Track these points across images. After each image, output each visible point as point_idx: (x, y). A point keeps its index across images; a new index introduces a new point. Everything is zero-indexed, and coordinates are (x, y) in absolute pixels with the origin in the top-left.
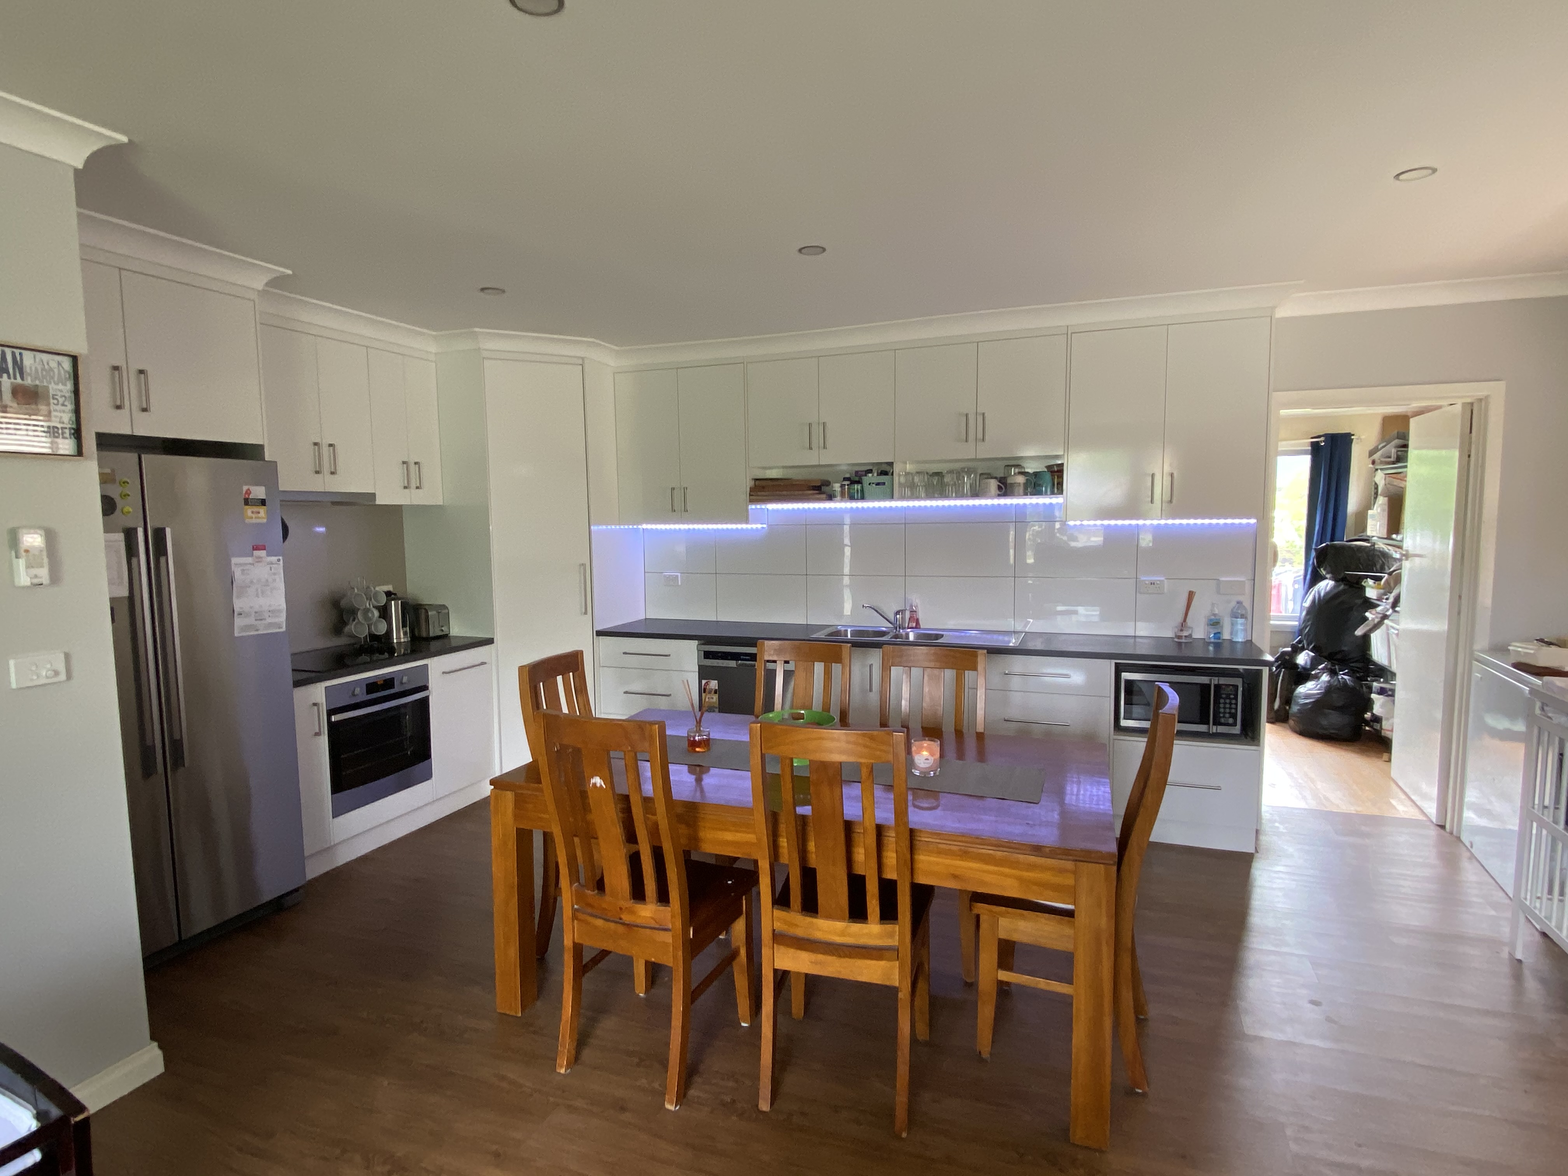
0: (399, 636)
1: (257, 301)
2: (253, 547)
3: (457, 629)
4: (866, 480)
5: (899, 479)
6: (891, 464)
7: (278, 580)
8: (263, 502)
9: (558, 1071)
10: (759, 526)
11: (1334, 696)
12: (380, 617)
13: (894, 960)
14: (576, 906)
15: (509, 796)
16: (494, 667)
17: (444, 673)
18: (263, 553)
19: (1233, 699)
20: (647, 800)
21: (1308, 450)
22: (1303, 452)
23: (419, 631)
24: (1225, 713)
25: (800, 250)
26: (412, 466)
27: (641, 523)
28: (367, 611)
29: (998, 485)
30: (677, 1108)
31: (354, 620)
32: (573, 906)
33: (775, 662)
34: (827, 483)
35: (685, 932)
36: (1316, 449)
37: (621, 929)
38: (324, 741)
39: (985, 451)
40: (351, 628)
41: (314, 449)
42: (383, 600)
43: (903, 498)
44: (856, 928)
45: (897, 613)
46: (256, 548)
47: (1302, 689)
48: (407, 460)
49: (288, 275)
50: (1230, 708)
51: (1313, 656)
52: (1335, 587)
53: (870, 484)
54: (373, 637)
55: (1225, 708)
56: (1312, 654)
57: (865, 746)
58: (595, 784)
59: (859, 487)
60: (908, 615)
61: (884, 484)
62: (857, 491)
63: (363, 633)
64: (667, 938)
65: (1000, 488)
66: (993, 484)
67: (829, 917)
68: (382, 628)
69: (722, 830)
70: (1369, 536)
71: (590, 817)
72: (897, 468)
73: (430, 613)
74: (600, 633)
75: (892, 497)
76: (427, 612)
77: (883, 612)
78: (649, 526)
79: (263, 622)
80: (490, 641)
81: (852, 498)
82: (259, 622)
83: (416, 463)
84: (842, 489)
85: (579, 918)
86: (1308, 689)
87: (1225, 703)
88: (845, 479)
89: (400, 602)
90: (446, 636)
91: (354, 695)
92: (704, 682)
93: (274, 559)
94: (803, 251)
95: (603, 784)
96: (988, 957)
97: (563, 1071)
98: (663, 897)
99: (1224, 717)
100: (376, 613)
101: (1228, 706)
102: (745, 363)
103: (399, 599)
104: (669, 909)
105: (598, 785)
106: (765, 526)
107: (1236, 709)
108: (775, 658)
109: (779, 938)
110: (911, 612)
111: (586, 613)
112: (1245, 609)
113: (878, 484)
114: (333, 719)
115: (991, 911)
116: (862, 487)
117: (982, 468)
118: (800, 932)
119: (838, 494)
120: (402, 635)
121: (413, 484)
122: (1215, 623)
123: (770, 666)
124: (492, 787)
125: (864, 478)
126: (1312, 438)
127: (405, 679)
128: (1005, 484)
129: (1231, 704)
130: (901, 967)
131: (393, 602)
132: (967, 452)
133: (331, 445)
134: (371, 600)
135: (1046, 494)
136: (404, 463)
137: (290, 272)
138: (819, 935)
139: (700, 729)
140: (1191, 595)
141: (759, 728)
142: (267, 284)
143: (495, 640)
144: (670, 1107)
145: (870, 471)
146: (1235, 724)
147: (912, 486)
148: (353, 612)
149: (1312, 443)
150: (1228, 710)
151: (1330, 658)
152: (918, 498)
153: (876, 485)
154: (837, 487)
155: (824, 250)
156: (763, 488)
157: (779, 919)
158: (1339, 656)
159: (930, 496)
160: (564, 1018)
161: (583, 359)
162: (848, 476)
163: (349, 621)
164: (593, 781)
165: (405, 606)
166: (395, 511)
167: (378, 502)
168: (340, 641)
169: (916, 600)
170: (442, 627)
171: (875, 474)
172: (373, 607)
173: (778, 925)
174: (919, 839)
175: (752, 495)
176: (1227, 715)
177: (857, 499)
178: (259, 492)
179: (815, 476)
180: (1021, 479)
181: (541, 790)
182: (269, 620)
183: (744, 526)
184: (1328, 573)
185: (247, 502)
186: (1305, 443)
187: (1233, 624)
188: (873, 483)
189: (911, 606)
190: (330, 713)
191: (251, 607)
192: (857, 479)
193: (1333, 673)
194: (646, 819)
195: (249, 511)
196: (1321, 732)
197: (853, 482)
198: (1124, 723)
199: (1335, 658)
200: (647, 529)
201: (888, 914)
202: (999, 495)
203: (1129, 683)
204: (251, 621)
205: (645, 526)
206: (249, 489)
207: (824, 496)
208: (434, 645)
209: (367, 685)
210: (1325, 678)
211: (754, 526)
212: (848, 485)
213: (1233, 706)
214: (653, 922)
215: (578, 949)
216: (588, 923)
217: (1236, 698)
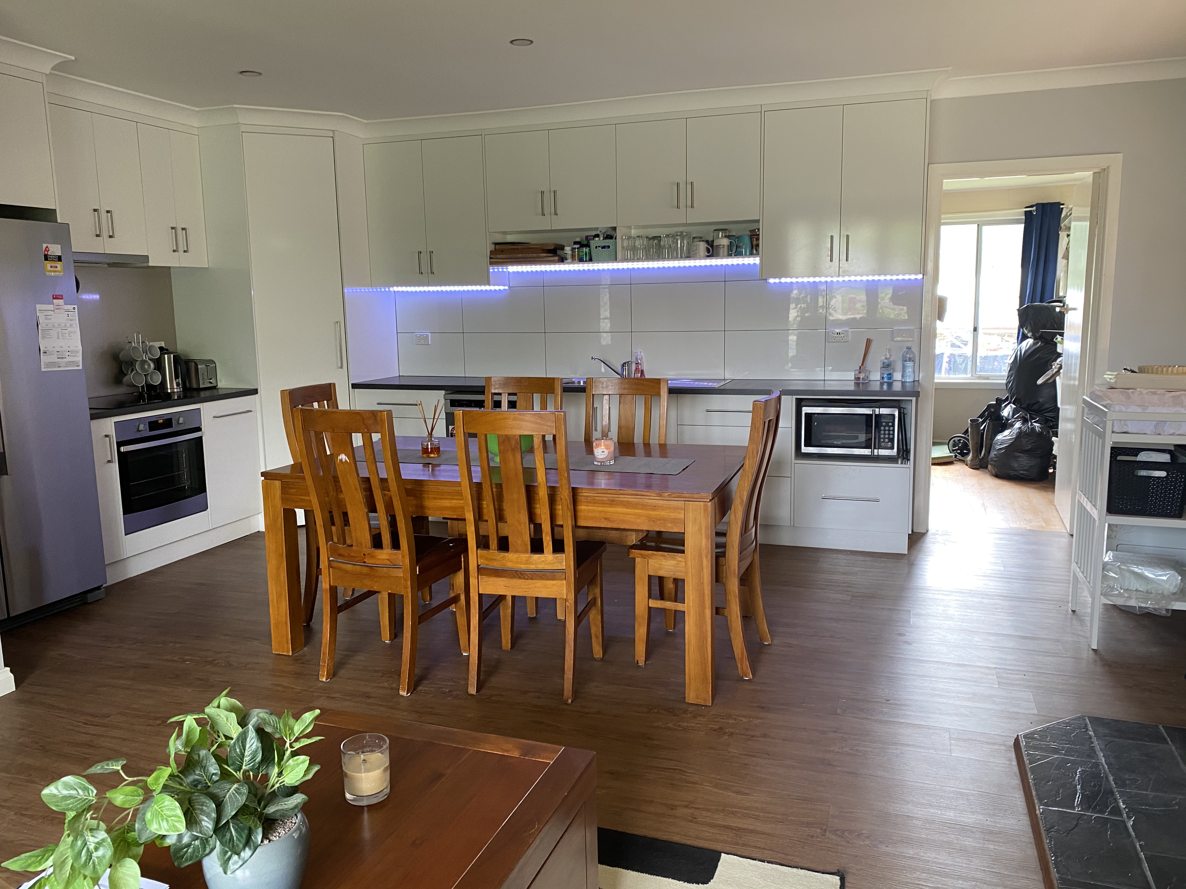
0: (173, 386)
1: (44, 84)
2: (53, 297)
3: (223, 383)
4: (593, 244)
5: (622, 243)
6: (614, 229)
7: (74, 325)
8: (59, 258)
9: (320, 679)
10: (502, 288)
11: (1024, 441)
12: (155, 369)
13: (562, 580)
14: (331, 559)
15: (278, 483)
16: (259, 416)
17: (214, 417)
18: (61, 302)
19: (891, 426)
20: (383, 481)
21: (1022, 219)
22: (1017, 222)
23: (190, 383)
24: (884, 438)
25: (512, 42)
26: (179, 231)
27: (393, 287)
28: (144, 362)
29: (707, 247)
30: (409, 695)
31: (132, 371)
32: (329, 558)
33: (500, 394)
34: (562, 248)
35: (413, 570)
36: (1029, 219)
37: (365, 570)
38: (115, 466)
39: (694, 217)
40: (130, 377)
41: (94, 214)
42: (158, 354)
43: (625, 260)
44: (536, 557)
45: (623, 365)
46: (56, 297)
47: (1000, 437)
48: (175, 226)
49: (72, 61)
50: (889, 434)
51: (1014, 408)
52: (1034, 344)
53: (596, 247)
54: (150, 387)
55: (885, 434)
56: (1014, 406)
57: (536, 423)
58: (341, 460)
59: (588, 249)
60: (634, 367)
61: (609, 247)
62: (586, 254)
63: (141, 383)
64: (400, 573)
65: (708, 251)
66: (703, 246)
67: (517, 551)
68: (157, 380)
69: (441, 499)
70: (1061, 297)
71: (341, 496)
72: (619, 234)
73: (199, 367)
74: (355, 386)
75: (615, 260)
76: (196, 365)
77: (610, 363)
78: (400, 289)
79: (64, 360)
80: (255, 392)
81: (581, 260)
82: (62, 360)
83: (183, 229)
84: (573, 252)
85: (334, 566)
86: (1005, 436)
87: (885, 430)
88: (575, 243)
89: (172, 356)
90: (215, 388)
91: (139, 431)
92: (451, 427)
93: (70, 307)
94: (514, 42)
95: (347, 459)
96: (641, 590)
97: (324, 680)
98: (396, 545)
99: (884, 442)
100: (152, 365)
101: (887, 432)
102: (483, 135)
103: (171, 353)
104: (400, 552)
105: (344, 460)
106: (507, 288)
107: (893, 434)
108: (501, 392)
109: (481, 570)
110: (636, 364)
111: (342, 367)
112: (913, 353)
113: (604, 247)
114: (122, 449)
115: (641, 555)
116: (590, 250)
117: (695, 231)
118: (496, 565)
119: (569, 256)
120: (175, 387)
121: (181, 248)
122: (887, 366)
123: (496, 398)
124: (263, 478)
125: (592, 242)
126: (1026, 208)
127: (181, 420)
128: (712, 246)
129: (889, 430)
130: (568, 585)
131: (166, 356)
132: (678, 217)
133: (108, 212)
134: (147, 353)
135: (746, 254)
136: (172, 228)
137: (73, 58)
138: (510, 565)
139: (431, 440)
140: (869, 342)
141: (461, 414)
142: (53, 69)
143: (259, 391)
144: (403, 693)
145: (597, 236)
146: (892, 448)
147: (634, 249)
148: (131, 363)
149: (1026, 212)
150: (887, 436)
151: (1027, 409)
152: (639, 260)
153: (602, 248)
154: (568, 250)
155: (532, 42)
156: (502, 251)
157: (482, 557)
158: (1035, 407)
159: (649, 258)
160: (324, 641)
161: (333, 131)
162: (578, 240)
163: (128, 372)
164: (340, 458)
165: (177, 360)
166: (165, 272)
167: (151, 264)
168: (121, 390)
169: (641, 353)
170: (211, 379)
171: (602, 238)
172: (149, 359)
173: (482, 562)
174: (582, 494)
175: (492, 258)
176: (887, 440)
177: (586, 261)
178: (56, 250)
179: (550, 240)
180: (725, 242)
181: (304, 478)
182: (68, 359)
183: (488, 288)
184: (1029, 332)
185: (46, 258)
186: (1020, 213)
187: (904, 368)
188: (599, 247)
189: (637, 359)
190: (120, 444)
191: (53, 347)
192: (585, 242)
193: (1025, 421)
194: (384, 495)
195: (48, 265)
196: (1012, 473)
197: (582, 245)
198: (805, 449)
199: (1032, 409)
200: (398, 291)
201: (558, 547)
202: (708, 256)
203: (809, 416)
204: (54, 359)
205: (396, 289)
206: (47, 247)
207: (556, 258)
208: (203, 394)
209: (150, 423)
210: (1018, 425)
211: (497, 288)
212: (578, 248)
213: (891, 432)
214: (389, 562)
215: (333, 590)
216: (340, 569)
217: (893, 426)
